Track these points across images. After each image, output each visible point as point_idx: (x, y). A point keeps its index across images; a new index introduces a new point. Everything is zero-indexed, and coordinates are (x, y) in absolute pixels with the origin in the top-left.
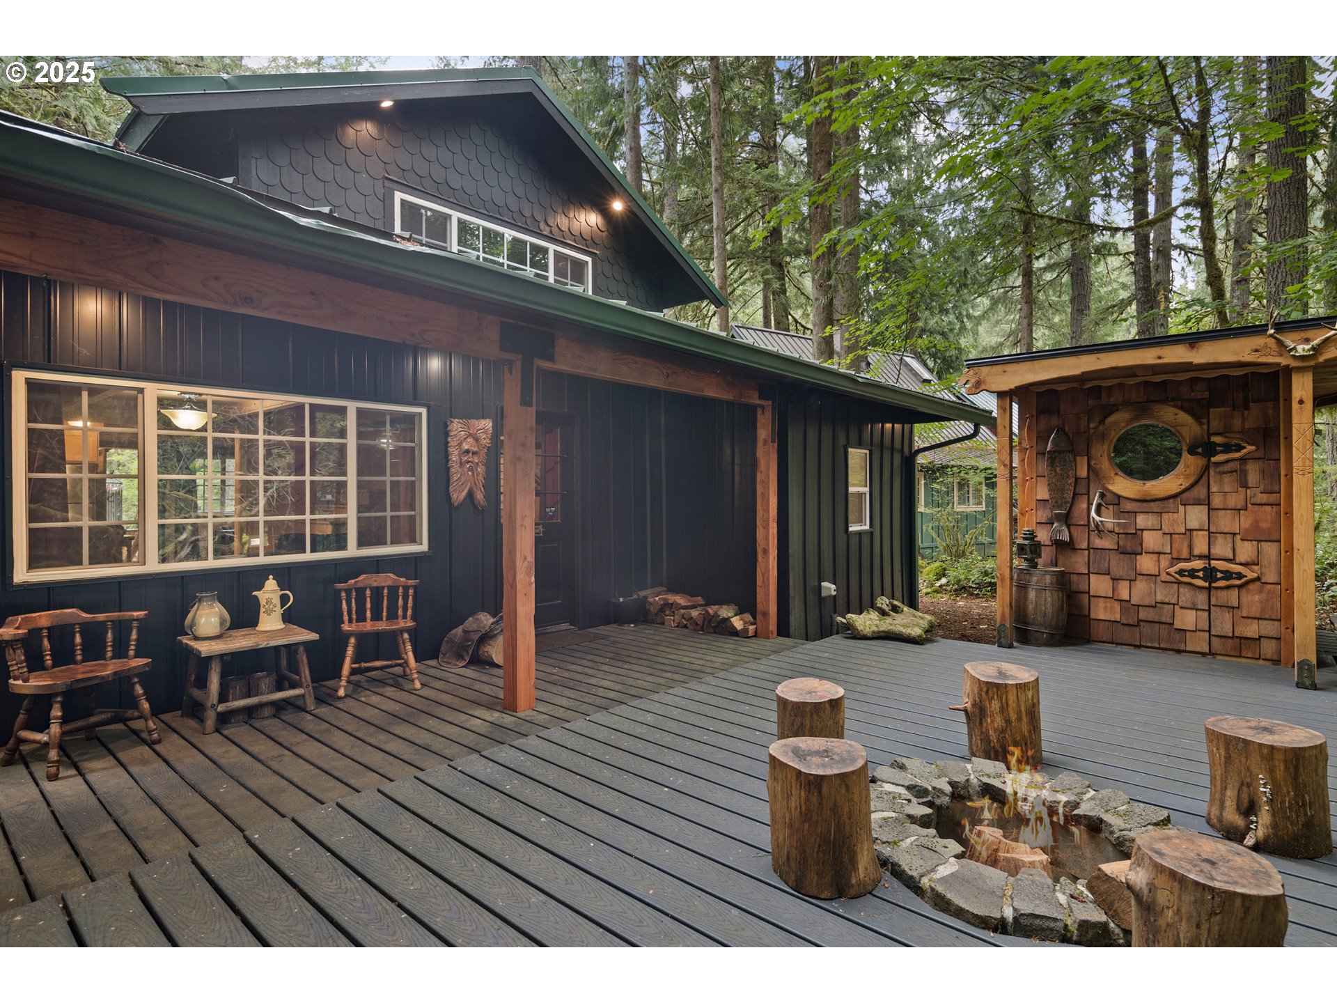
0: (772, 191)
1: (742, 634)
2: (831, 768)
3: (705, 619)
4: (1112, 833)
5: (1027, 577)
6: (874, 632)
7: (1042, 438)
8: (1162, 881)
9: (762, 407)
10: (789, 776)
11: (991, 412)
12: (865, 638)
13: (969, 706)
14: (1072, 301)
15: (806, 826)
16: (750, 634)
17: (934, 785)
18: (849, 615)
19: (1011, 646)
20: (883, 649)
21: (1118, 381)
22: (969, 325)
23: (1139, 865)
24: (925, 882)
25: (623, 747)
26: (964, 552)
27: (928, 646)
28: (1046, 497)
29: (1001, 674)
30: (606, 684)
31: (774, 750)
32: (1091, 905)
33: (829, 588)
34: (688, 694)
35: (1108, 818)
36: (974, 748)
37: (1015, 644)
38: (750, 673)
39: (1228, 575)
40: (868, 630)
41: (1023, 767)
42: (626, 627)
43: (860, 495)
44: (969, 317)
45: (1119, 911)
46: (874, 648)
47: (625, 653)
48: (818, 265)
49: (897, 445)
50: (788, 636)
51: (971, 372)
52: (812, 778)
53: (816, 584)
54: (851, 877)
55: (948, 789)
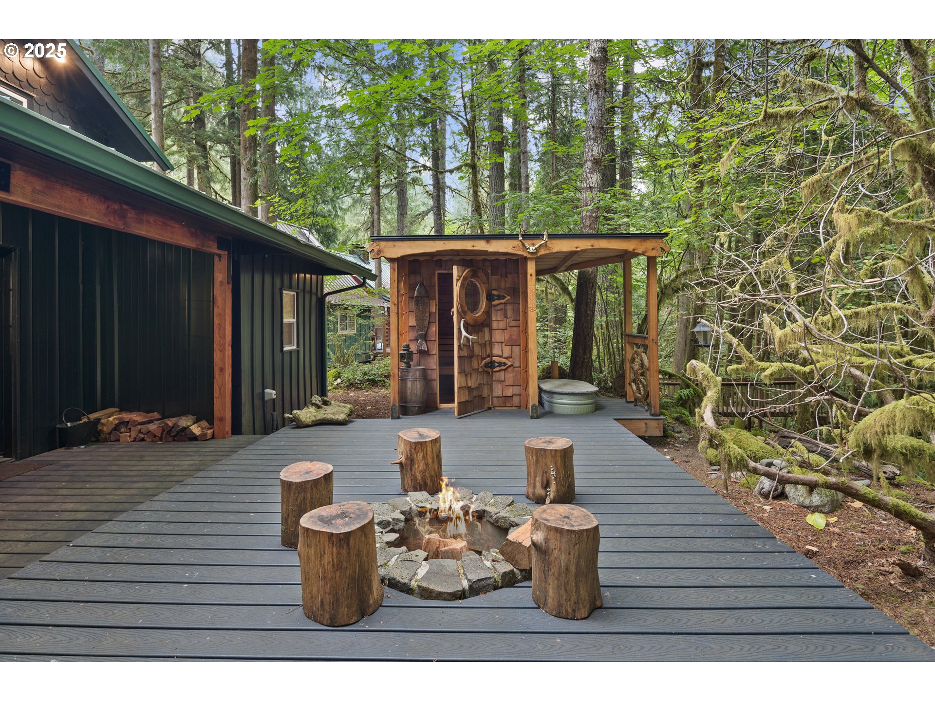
0: (198, 88)
1: (203, 438)
2: (354, 524)
3: (163, 430)
4: (491, 517)
5: (406, 373)
6: (313, 421)
7: (411, 288)
8: (552, 535)
9: (220, 256)
10: (322, 540)
11: (371, 271)
12: (307, 426)
13: (403, 459)
14: (398, 208)
15: (338, 573)
16: (209, 437)
17: (393, 517)
18: (295, 412)
19: (398, 418)
20: (321, 432)
21: (450, 257)
22: (340, 213)
23: (537, 530)
24: (414, 584)
25: (124, 561)
26: (348, 360)
27: (350, 425)
28: (414, 324)
29: (421, 436)
30: (70, 506)
31: (304, 523)
32: (503, 562)
33: (271, 393)
34: (175, 497)
35: (487, 508)
36: (406, 487)
37: (401, 416)
38: (227, 468)
39: (500, 364)
40: (309, 420)
41: (449, 488)
42: (75, 449)
43: (290, 324)
44: (341, 208)
45: (519, 560)
46: (315, 432)
47: (82, 473)
48: (246, 154)
49: (314, 290)
50: (241, 434)
51: (375, 244)
52: (342, 536)
53: (261, 391)
54: (369, 599)
55: (402, 517)
